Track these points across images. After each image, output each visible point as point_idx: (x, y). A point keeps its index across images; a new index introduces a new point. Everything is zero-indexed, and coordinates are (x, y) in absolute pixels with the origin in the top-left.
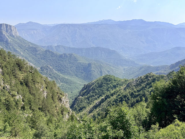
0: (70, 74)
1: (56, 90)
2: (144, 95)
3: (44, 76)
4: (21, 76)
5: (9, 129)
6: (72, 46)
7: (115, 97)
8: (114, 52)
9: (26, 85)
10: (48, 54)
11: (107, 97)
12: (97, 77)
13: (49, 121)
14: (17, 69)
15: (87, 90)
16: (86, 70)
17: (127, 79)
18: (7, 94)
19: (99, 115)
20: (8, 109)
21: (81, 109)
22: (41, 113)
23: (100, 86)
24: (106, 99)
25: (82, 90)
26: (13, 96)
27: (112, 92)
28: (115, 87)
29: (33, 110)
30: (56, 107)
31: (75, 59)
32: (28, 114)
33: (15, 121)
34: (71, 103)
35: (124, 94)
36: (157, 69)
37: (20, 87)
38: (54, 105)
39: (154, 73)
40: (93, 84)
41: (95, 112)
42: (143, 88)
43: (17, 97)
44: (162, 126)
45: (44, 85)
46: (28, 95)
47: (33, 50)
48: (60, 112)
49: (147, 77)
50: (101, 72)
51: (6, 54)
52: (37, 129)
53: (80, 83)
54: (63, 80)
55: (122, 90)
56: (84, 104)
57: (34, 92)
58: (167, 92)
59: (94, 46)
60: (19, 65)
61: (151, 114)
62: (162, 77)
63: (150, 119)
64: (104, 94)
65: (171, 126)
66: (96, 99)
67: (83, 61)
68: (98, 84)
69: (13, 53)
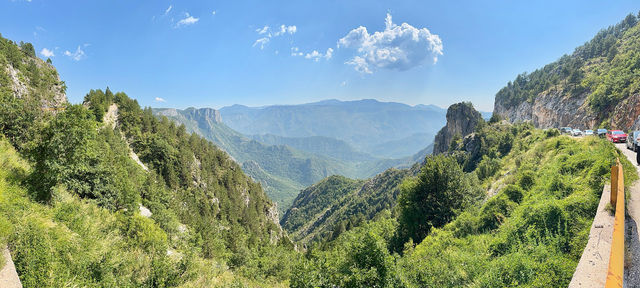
0: (280, 174)
1: (262, 196)
2: (386, 199)
3: (247, 175)
4: (221, 173)
5: (201, 242)
6: (284, 135)
7: (346, 207)
8: (341, 142)
9: (225, 185)
10: (254, 145)
11: (335, 208)
12: (319, 178)
13: (251, 242)
14: (216, 163)
15: (304, 199)
16: (303, 169)
17: (360, 179)
18: (203, 194)
19: (323, 235)
20: (202, 214)
21: (296, 228)
22: (242, 229)
23: (324, 192)
24: (333, 211)
25: (298, 198)
26: (209, 197)
27: (342, 200)
28: (345, 192)
29: (231, 222)
30: (261, 221)
31: (289, 153)
32: (223, 226)
33: (209, 234)
34: (282, 216)
35: (359, 201)
36: (398, 162)
37: (218, 187)
38: (258, 219)
39: (395, 168)
40: (314, 189)
41: (317, 232)
42: (384, 190)
43: (214, 200)
44: (418, 241)
45: (247, 189)
46: (226, 199)
47: (237, 140)
48: (266, 230)
49: (387, 174)
50: (325, 172)
51: (207, 145)
52: (235, 252)
53: (295, 188)
54: (271, 183)
55: (356, 196)
56: (300, 219)
57: (234, 196)
58: (417, 193)
59: (314, 135)
60: (220, 159)
61: (401, 226)
62: (406, 172)
63: (400, 235)
64: (330, 203)
65: (428, 238)
66: (318, 212)
67: (299, 155)
68: (321, 188)
69: (215, 143)
